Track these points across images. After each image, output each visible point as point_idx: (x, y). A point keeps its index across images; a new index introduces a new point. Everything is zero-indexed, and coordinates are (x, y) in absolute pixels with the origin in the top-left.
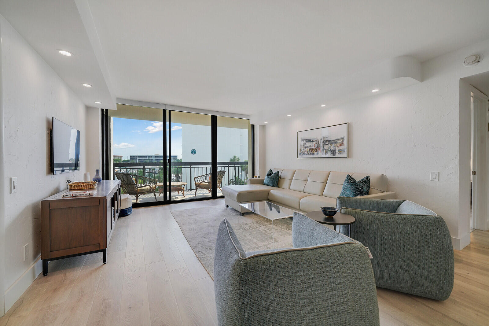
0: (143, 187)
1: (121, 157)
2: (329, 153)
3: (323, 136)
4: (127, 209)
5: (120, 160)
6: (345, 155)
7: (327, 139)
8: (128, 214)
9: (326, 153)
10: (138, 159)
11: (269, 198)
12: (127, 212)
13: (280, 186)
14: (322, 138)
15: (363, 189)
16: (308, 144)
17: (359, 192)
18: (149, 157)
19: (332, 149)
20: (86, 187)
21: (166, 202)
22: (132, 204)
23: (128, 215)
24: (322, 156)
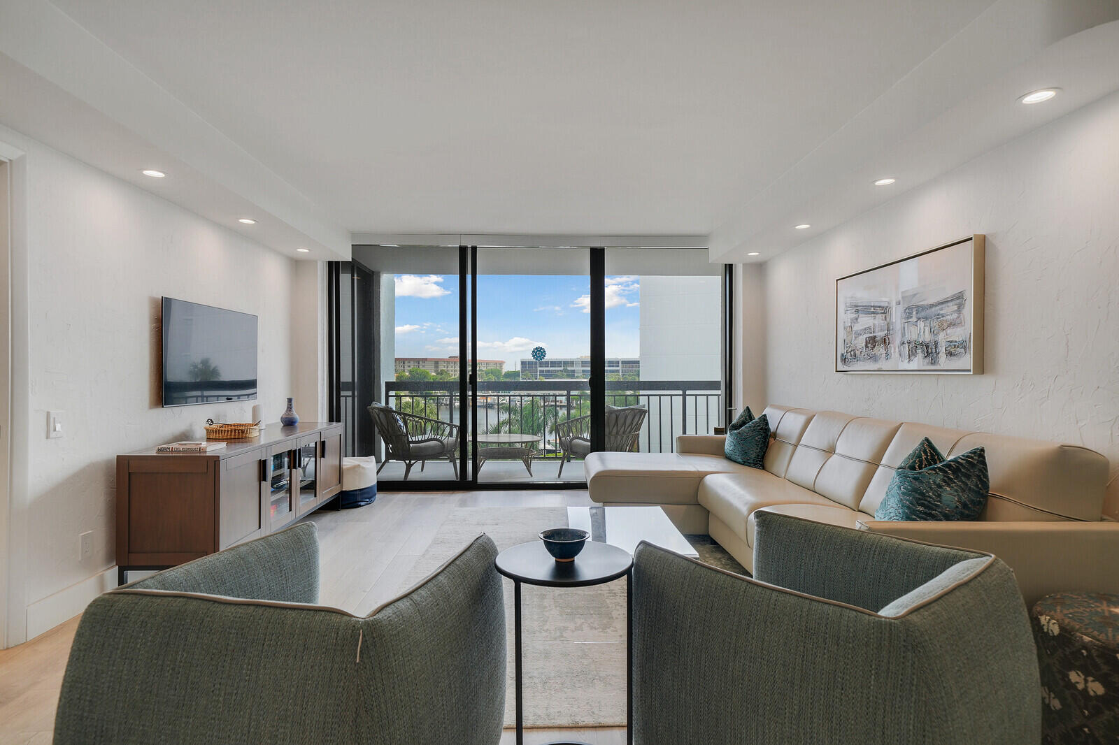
0: (422, 442)
1: (501, 363)
2: (920, 355)
3: (903, 292)
4: (358, 492)
5: (500, 372)
6: (967, 361)
7: (913, 303)
8: (362, 504)
9: (912, 354)
10: (539, 369)
11: (701, 500)
12: (359, 499)
13: (768, 465)
14: (900, 297)
15: (939, 496)
16: (866, 321)
17: (923, 505)
18: (566, 363)
19: (927, 338)
20: (233, 434)
21: (465, 484)
22: (378, 482)
23: (360, 506)
24: (900, 363)
